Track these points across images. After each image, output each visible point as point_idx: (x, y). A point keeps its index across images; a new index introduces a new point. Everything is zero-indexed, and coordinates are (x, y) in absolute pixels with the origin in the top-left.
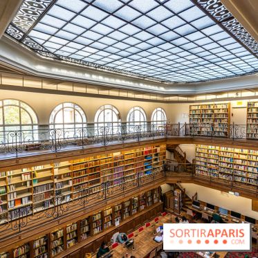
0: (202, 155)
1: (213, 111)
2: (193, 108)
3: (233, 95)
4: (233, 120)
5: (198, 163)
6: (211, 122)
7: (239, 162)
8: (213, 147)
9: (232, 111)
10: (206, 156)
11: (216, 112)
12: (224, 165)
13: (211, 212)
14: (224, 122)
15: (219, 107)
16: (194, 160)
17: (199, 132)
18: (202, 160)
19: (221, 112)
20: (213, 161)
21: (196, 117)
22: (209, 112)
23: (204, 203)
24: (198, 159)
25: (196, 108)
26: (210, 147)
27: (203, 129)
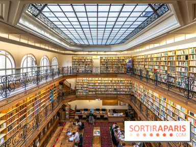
0: (80, 83)
1: (85, 60)
2: (74, 58)
3: (96, 53)
4: (93, 64)
5: (77, 88)
6: (84, 65)
7: (97, 84)
8: (86, 79)
9: (93, 60)
10: (82, 84)
11: (86, 60)
12: (91, 87)
13: (86, 112)
14: (90, 65)
15: (88, 58)
16: (75, 87)
17: (78, 71)
18: (80, 86)
19: (89, 60)
20: (85, 86)
21: (76, 63)
22: (83, 61)
23: (82, 110)
24: (77, 86)
25: (76, 58)
26: (84, 79)
27: (80, 70)
